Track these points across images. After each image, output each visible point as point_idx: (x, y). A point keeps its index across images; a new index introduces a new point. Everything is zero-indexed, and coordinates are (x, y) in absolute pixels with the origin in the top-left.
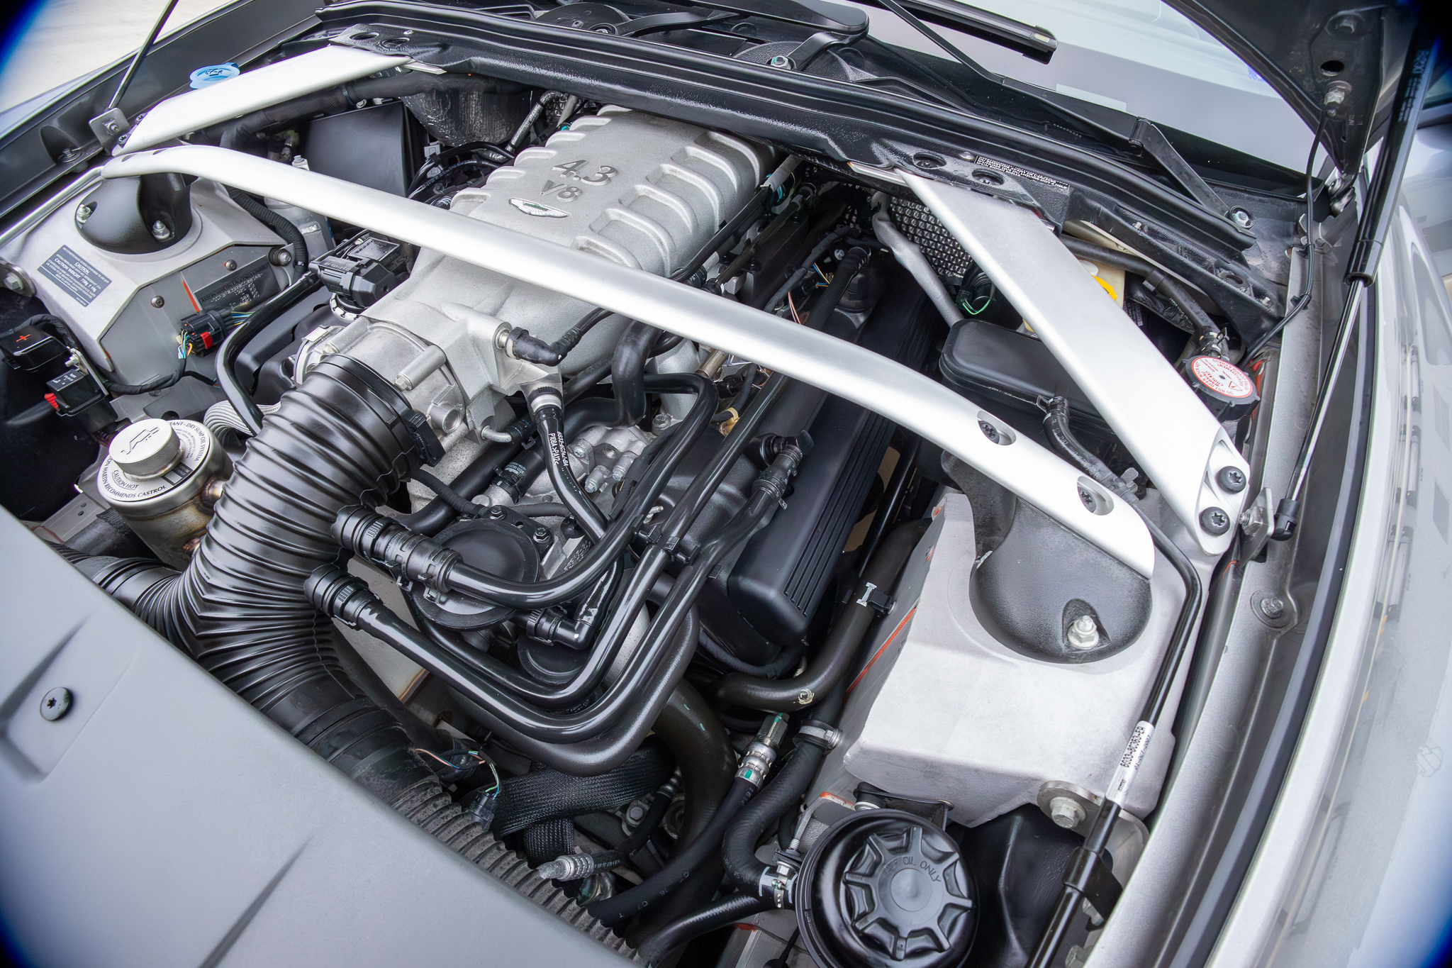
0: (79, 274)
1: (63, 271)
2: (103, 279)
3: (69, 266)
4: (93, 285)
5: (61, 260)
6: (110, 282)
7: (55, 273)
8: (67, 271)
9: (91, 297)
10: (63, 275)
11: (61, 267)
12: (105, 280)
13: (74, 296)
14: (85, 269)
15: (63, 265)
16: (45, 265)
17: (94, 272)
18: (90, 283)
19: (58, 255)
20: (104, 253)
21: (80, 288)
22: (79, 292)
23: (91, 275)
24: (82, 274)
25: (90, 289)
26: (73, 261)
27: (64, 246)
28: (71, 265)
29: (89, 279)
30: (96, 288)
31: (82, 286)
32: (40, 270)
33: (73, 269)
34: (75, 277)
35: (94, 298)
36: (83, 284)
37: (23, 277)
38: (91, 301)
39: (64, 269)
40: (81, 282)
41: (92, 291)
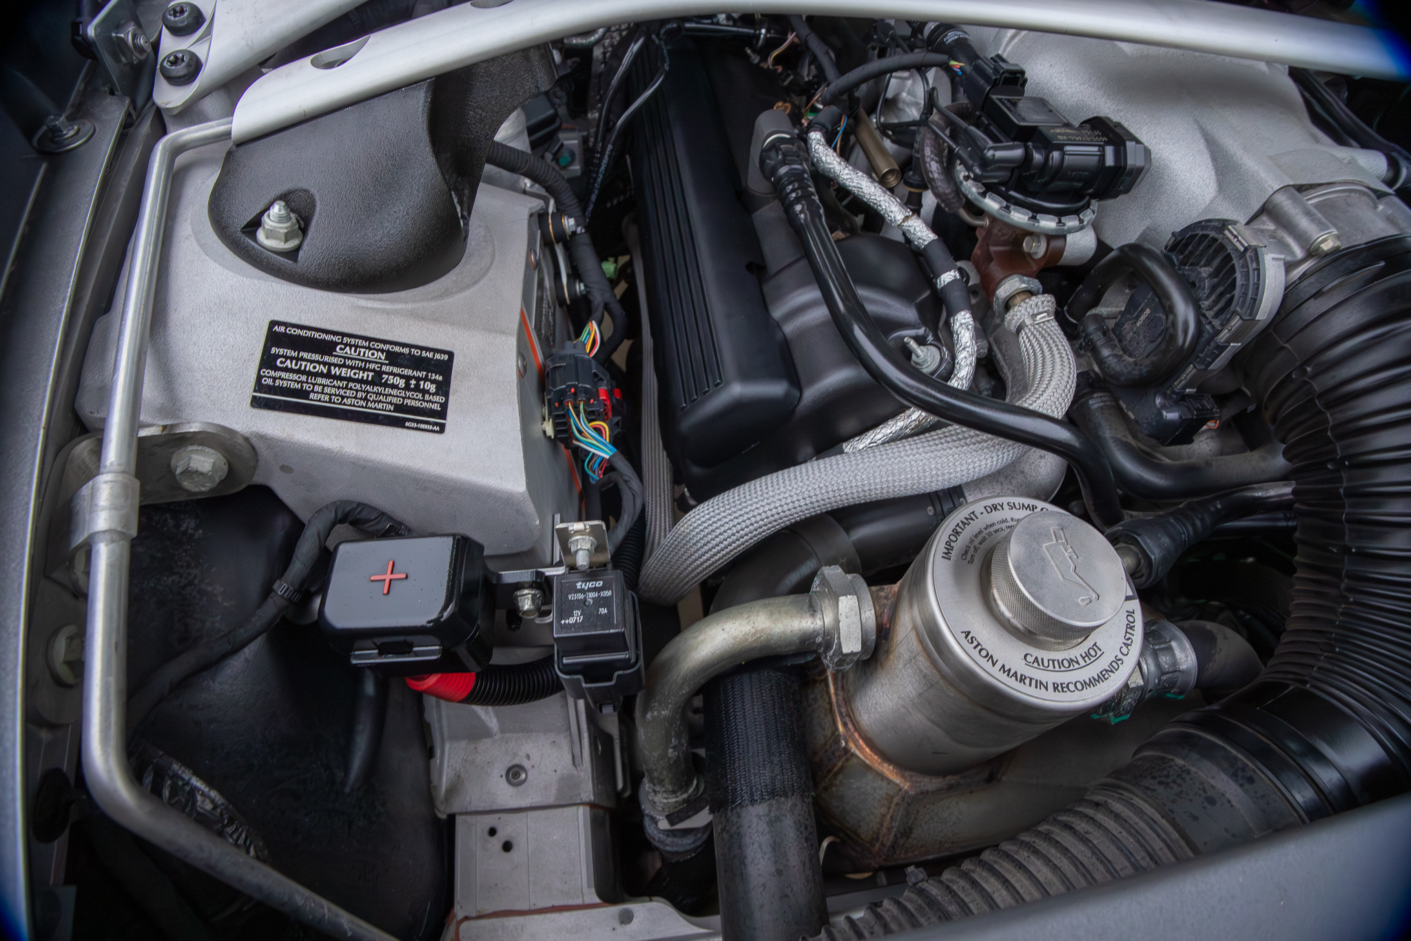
0: (364, 370)
1: (319, 380)
2: (430, 355)
3: (325, 364)
4: (418, 379)
5: (292, 358)
6: (451, 354)
7: (305, 394)
8: (328, 375)
9: (436, 407)
10: (327, 390)
11: (309, 374)
12: (438, 356)
13: (399, 423)
14: (369, 353)
15: (310, 367)
16: (259, 386)
17: (397, 349)
18: (408, 378)
19: (274, 350)
20: (392, 301)
21: (395, 400)
22: (398, 408)
23: (393, 358)
24: (372, 366)
25: (417, 389)
26: (326, 348)
27: (273, 323)
28: (326, 358)
29: (395, 370)
30: (433, 382)
31: (394, 392)
32: (257, 403)
33: (340, 366)
34: (366, 382)
35: (444, 406)
36: (394, 386)
37: (218, 439)
38: (442, 414)
39: (322, 375)
40: (386, 385)
41: (424, 392)
